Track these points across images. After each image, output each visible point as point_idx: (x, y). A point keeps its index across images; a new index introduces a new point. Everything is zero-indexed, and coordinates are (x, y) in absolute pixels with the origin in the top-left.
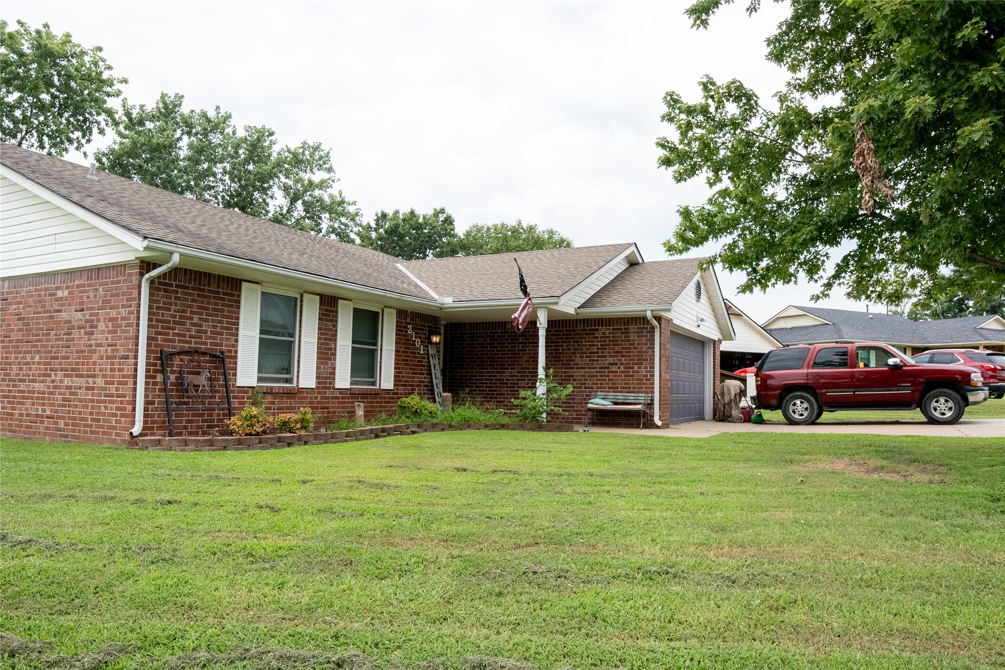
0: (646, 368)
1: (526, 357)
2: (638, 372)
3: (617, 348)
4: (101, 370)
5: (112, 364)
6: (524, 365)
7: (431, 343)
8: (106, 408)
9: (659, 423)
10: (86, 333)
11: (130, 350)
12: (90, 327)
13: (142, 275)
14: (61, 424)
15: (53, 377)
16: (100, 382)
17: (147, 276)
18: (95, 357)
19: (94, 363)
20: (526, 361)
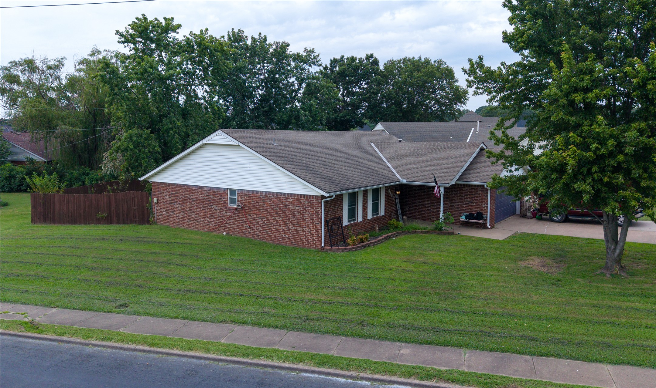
0: (484, 204)
2: (481, 206)
4: (308, 226)
5: (312, 225)
7: (396, 194)
8: (311, 238)
9: (489, 227)
10: (301, 214)
11: (319, 222)
12: (303, 212)
13: (322, 200)
14: (293, 241)
15: (288, 226)
16: (308, 230)
17: (324, 200)
18: (305, 222)
19: (305, 224)
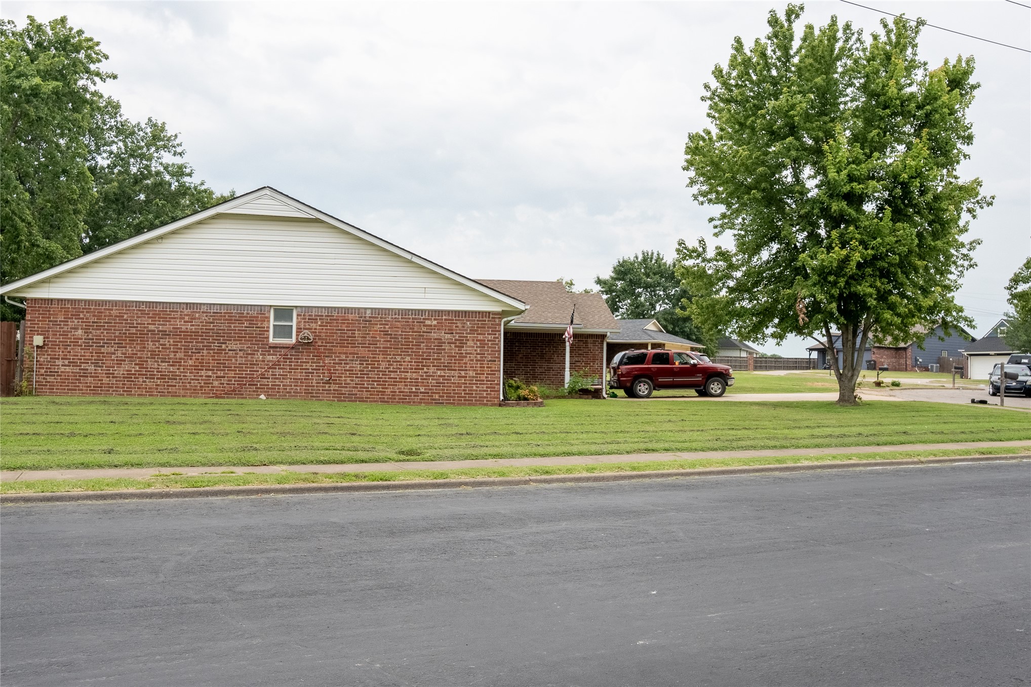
0: (598, 364)
1: (520, 356)
2: (592, 366)
3: (580, 352)
4: (472, 367)
5: (481, 364)
6: (519, 360)
8: (477, 387)
9: (605, 396)
10: (456, 346)
13: (502, 319)
14: (436, 396)
15: (425, 370)
16: (471, 373)
18: (466, 360)
19: (466, 363)
20: (521, 358)
